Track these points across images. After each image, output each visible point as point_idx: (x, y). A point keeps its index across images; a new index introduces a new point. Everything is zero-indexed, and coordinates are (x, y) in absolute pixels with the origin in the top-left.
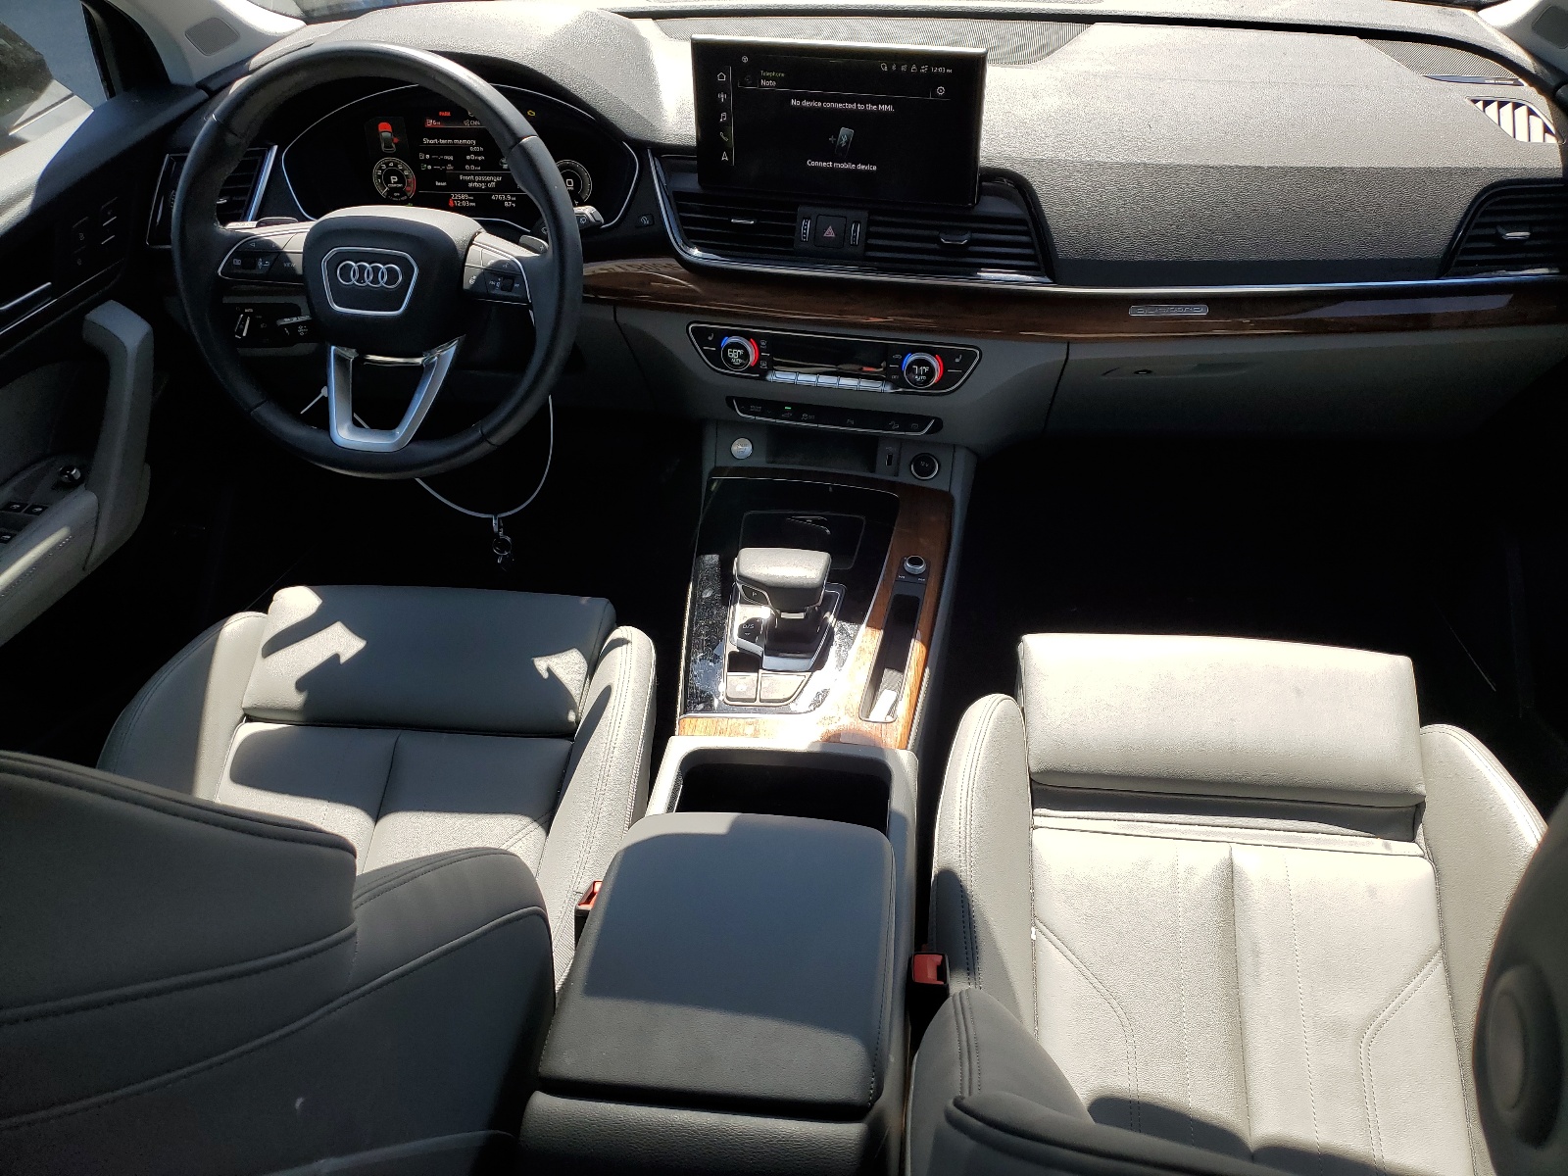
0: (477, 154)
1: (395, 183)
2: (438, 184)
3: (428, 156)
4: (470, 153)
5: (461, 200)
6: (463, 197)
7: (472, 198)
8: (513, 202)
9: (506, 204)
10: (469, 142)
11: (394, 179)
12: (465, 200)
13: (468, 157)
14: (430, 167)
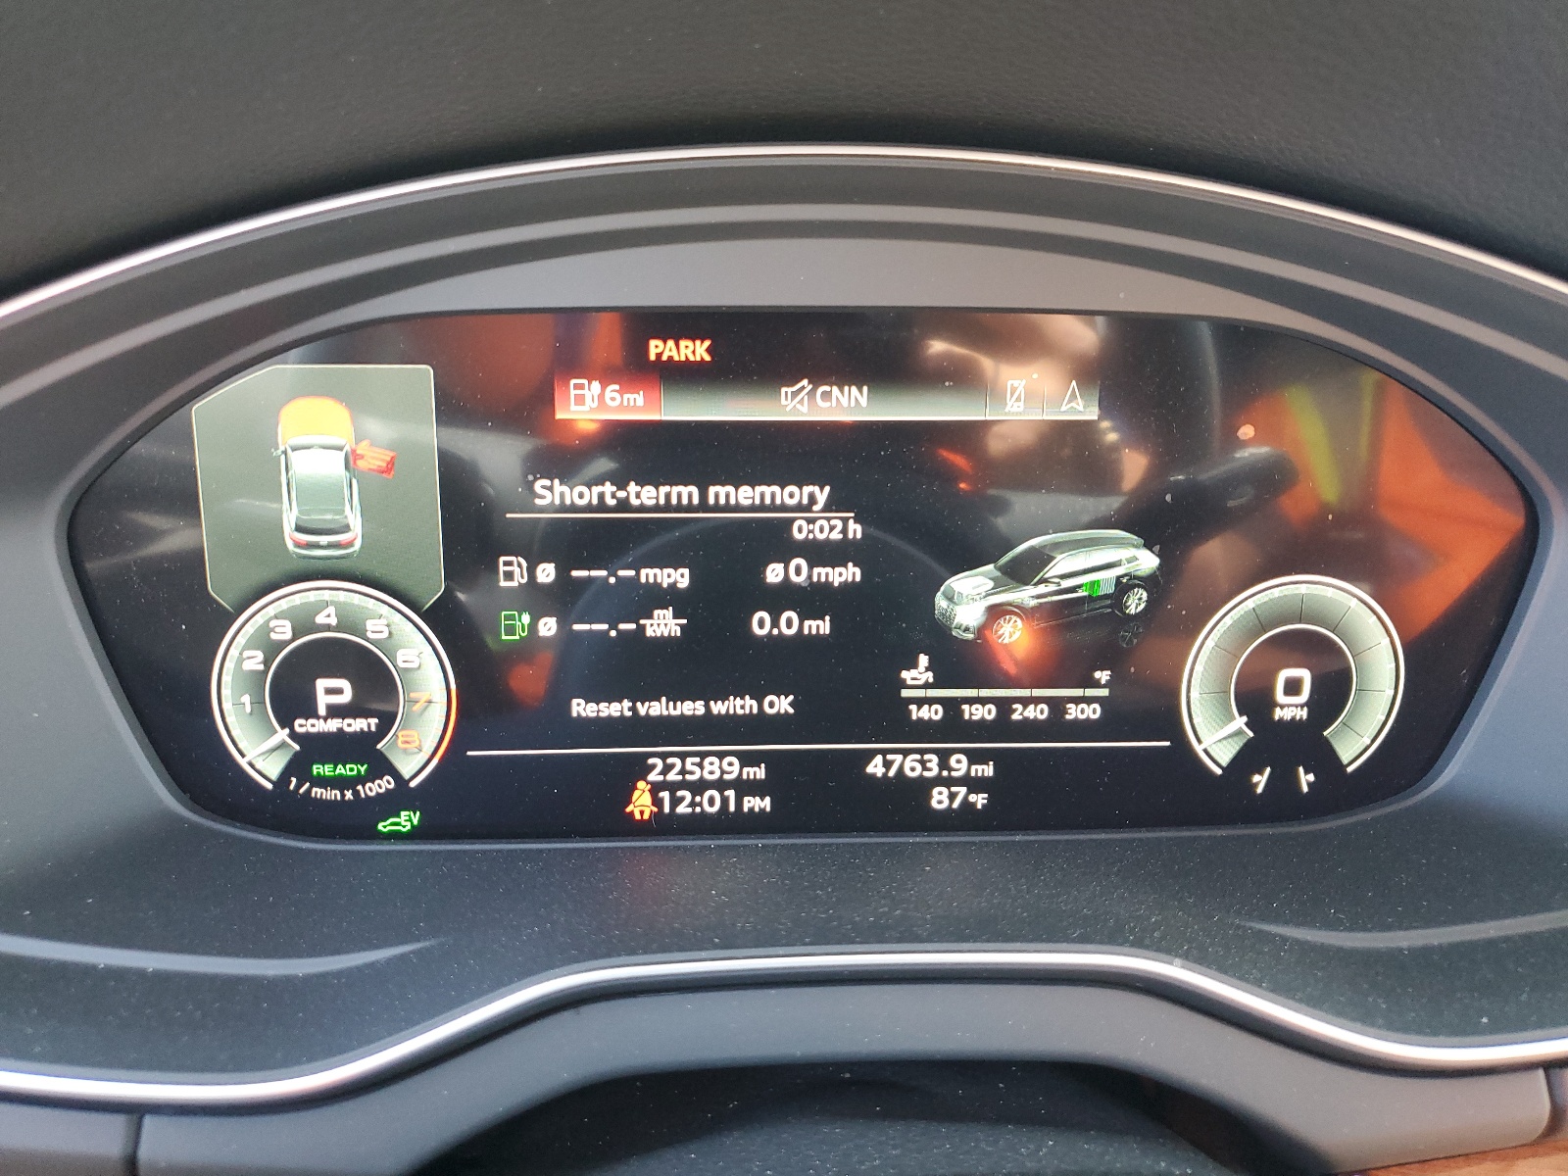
0: (821, 553)
1: (335, 711)
2: (580, 708)
3: (546, 573)
4: (786, 549)
5: (699, 787)
6: (712, 769)
7: (759, 773)
8: (974, 784)
9: (939, 799)
10: (791, 495)
11: (332, 690)
12: (721, 785)
13: (774, 573)
14: (548, 627)
